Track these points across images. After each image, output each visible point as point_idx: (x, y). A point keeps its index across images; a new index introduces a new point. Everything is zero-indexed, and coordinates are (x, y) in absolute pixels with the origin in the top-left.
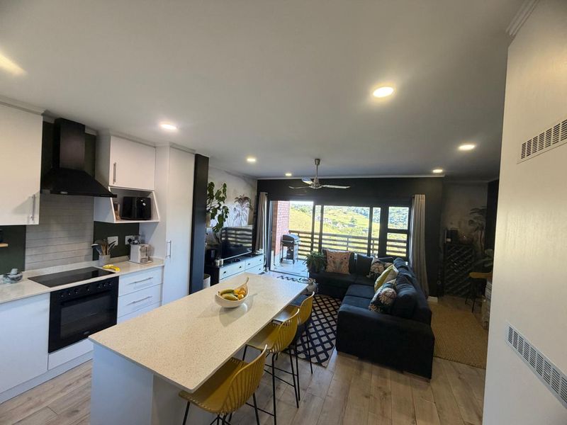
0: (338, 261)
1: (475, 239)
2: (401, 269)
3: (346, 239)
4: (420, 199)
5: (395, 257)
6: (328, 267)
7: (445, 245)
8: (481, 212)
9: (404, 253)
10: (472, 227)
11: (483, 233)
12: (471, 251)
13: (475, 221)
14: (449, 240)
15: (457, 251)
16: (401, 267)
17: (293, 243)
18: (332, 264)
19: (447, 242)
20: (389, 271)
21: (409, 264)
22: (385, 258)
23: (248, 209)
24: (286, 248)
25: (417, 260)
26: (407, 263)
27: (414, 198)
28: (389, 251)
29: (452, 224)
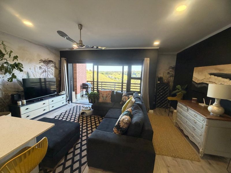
0: (105, 96)
1: (170, 81)
2: (136, 99)
3: (114, 84)
4: (147, 61)
5: (134, 92)
6: (100, 99)
7: (157, 85)
8: (173, 68)
9: (139, 89)
10: (169, 76)
11: (173, 78)
12: (168, 87)
13: (170, 72)
14: (159, 82)
15: (162, 87)
16: (136, 98)
17: (88, 87)
18: (102, 97)
19: (158, 83)
20: (129, 101)
21: (141, 95)
22: (129, 92)
23: (53, 68)
24: (85, 90)
25: (145, 93)
26: (140, 95)
27: (144, 60)
28: (132, 89)
29: (160, 74)
